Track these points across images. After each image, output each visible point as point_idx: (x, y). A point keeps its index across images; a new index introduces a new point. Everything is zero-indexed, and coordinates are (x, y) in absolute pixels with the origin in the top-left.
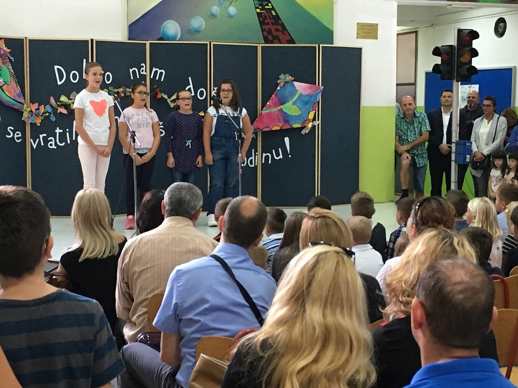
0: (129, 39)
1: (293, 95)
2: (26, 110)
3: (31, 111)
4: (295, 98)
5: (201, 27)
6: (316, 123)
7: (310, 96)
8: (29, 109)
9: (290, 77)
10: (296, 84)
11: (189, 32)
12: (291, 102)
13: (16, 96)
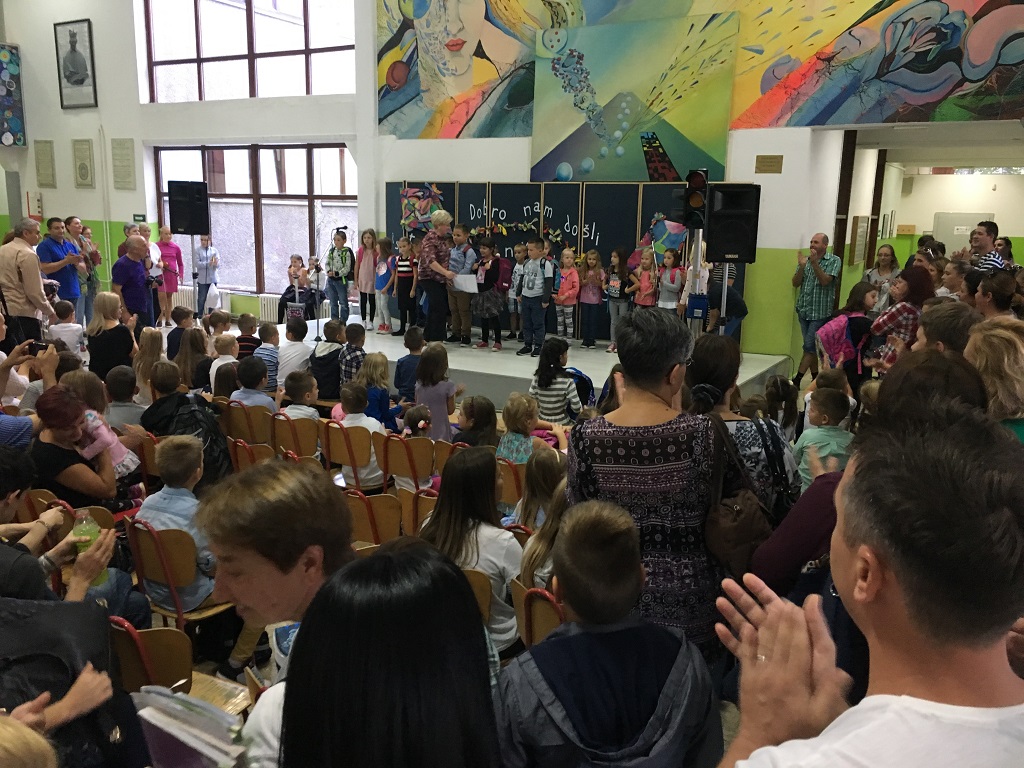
0: (530, 181)
1: (663, 233)
4: (664, 237)
5: (587, 167)
7: (678, 235)
9: (664, 216)
10: (667, 222)
11: (580, 172)
12: (661, 241)
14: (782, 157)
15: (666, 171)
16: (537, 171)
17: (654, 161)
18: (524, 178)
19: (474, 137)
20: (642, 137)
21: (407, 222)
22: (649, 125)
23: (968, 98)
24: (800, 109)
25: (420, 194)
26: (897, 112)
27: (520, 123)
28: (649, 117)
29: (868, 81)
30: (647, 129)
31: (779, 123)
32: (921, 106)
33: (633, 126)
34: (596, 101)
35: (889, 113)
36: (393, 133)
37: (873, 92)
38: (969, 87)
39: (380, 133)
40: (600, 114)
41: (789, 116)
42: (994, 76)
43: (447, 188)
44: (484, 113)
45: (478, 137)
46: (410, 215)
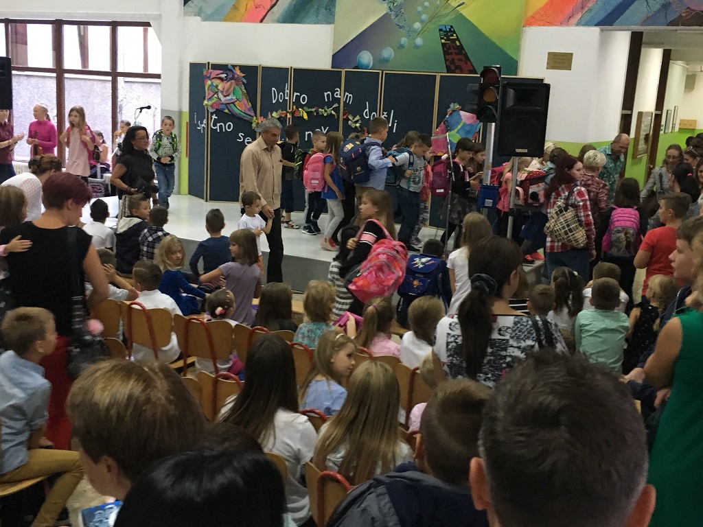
0: (332, 68)
1: (458, 123)
2: (255, 121)
4: (459, 127)
5: (390, 56)
7: (471, 126)
9: (458, 106)
10: (462, 113)
11: (380, 62)
12: (456, 130)
13: (246, 109)
14: (572, 54)
15: (462, 64)
16: (337, 58)
17: (451, 54)
18: (325, 64)
19: (278, 21)
20: (441, 30)
21: (210, 103)
22: (447, 19)
24: (590, 10)
25: (223, 76)
26: (681, 16)
27: (323, 11)
28: (445, 12)
30: (446, 22)
31: (572, 21)
32: (702, 12)
33: (432, 18)
35: (671, 18)
36: (199, 15)
39: (185, 14)
40: (400, 6)
41: (580, 15)
43: (250, 71)
45: (282, 23)
46: (213, 96)
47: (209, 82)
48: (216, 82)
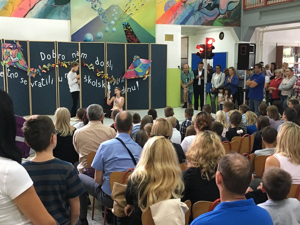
0: (72, 41)
1: (139, 64)
2: (29, 71)
3: (31, 71)
4: (140, 65)
5: (101, 36)
6: (149, 75)
7: (147, 64)
8: (30, 71)
9: (138, 57)
10: (141, 59)
11: (97, 38)
12: (139, 67)
13: (24, 65)
14: (173, 35)
16: (74, 37)
17: (129, 35)
19: (35, 17)
20: (123, 24)
23: (221, 20)
24: (177, 19)
25: (12, 47)
26: (204, 22)
28: (125, 17)
29: (196, 11)
30: (125, 21)
31: (172, 22)
32: (210, 21)
33: (119, 19)
34: (102, 7)
35: (202, 22)
37: (198, 15)
38: (221, 16)
40: (104, 13)
42: (227, 13)
44: (40, 6)
46: (8, 58)
47: (5, 50)
48: (9, 50)
